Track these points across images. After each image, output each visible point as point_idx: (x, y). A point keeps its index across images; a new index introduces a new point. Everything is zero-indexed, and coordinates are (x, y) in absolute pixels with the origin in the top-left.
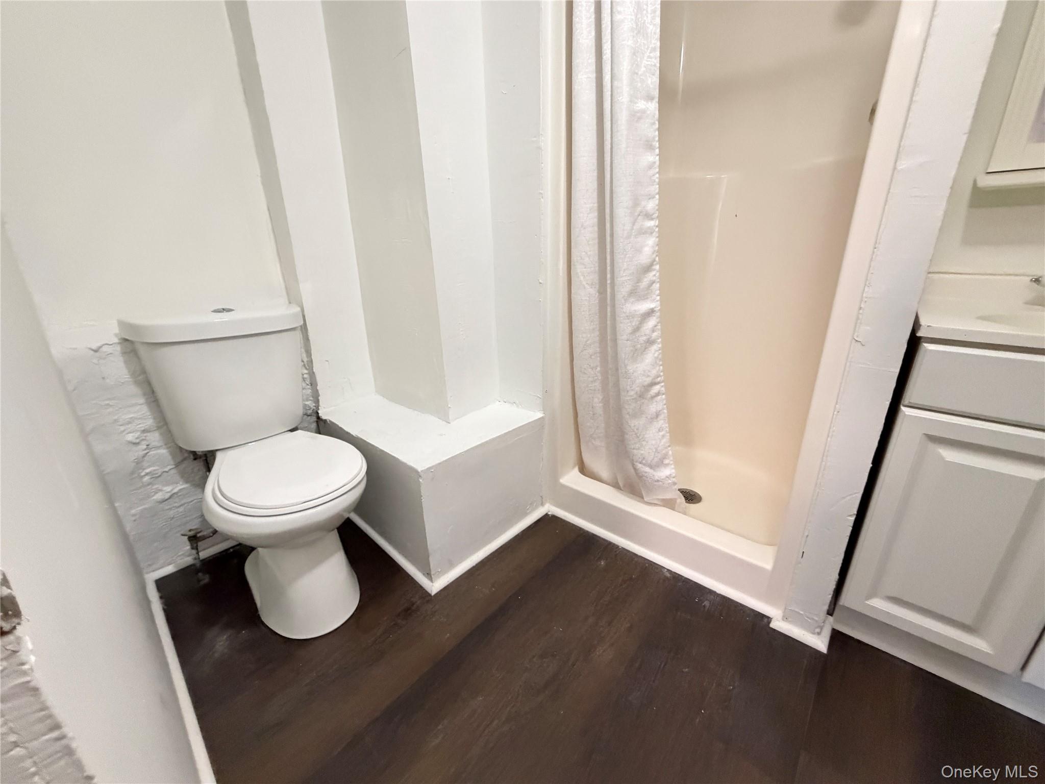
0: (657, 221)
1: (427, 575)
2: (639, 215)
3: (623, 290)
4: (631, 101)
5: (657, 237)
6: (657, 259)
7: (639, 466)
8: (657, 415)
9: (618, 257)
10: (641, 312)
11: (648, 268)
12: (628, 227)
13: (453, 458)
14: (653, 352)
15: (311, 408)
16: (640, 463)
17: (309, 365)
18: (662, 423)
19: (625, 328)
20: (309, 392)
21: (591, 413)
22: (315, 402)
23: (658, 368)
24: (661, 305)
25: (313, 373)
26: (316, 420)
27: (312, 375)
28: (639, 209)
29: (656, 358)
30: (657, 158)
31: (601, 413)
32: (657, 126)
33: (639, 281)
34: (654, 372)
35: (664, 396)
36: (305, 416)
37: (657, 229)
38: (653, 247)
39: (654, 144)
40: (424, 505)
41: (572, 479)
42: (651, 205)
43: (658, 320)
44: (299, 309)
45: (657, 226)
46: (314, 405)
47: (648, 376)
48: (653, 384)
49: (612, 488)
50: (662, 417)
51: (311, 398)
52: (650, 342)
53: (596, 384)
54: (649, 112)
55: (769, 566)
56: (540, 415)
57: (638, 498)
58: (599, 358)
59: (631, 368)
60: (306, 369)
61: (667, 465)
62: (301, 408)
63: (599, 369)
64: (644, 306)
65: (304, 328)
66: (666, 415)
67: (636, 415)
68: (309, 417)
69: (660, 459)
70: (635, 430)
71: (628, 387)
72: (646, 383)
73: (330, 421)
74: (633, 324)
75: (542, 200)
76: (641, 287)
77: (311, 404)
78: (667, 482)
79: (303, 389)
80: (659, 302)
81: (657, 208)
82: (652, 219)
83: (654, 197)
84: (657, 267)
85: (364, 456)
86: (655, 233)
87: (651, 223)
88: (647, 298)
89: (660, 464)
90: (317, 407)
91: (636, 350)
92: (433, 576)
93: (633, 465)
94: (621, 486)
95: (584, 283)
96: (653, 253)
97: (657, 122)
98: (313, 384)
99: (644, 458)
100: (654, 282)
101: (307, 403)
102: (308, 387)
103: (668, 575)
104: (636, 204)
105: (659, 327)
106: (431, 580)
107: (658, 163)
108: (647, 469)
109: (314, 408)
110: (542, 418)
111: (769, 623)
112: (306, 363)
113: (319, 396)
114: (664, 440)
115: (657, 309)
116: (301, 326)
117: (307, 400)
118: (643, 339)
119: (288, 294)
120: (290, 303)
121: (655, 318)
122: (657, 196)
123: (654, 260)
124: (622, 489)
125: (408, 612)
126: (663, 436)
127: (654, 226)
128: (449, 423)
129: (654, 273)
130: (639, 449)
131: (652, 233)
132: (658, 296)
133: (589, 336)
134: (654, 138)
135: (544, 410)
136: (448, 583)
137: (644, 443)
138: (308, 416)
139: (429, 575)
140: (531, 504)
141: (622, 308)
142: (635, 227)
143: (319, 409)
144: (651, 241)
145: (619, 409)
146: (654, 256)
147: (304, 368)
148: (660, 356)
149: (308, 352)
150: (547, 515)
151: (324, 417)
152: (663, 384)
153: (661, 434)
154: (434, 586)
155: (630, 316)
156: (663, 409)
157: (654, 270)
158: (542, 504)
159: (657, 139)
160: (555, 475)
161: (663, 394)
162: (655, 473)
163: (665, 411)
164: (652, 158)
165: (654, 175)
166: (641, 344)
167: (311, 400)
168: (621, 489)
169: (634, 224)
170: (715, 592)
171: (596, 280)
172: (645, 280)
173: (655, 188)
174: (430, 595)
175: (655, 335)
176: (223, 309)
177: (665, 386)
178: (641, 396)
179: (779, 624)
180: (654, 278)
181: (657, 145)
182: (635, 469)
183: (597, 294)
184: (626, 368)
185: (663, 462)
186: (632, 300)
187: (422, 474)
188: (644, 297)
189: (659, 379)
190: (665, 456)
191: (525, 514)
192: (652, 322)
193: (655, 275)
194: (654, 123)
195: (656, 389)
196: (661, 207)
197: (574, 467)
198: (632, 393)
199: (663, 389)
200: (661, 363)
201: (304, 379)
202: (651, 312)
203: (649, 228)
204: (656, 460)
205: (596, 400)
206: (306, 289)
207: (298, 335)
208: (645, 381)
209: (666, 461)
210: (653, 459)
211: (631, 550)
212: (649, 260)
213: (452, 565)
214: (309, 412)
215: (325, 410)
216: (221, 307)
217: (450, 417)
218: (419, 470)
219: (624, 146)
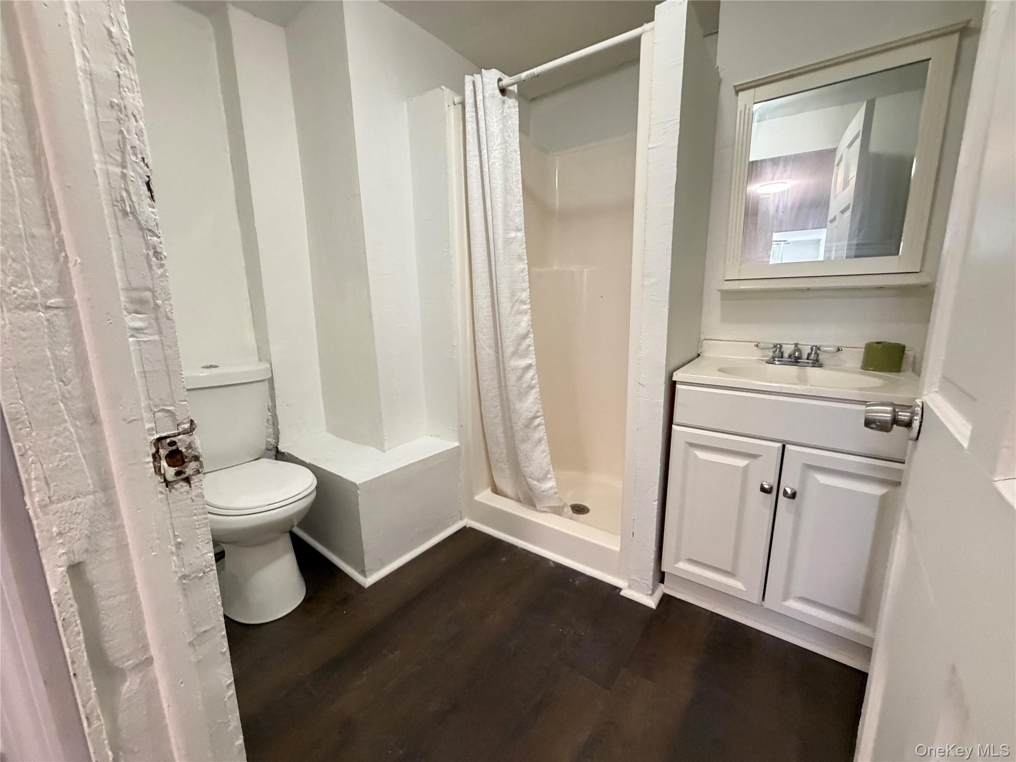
0: (530, 306)
1: (361, 572)
2: (516, 301)
3: (509, 350)
4: (505, 233)
5: (531, 316)
6: (531, 330)
7: (530, 480)
8: (540, 440)
9: (504, 329)
10: (522, 367)
11: (525, 336)
12: (509, 309)
13: (384, 475)
14: (534, 395)
15: (271, 444)
16: (530, 478)
17: (273, 409)
18: (544, 446)
19: (512, 377)
20: (271, 430)
21: (496, 441)
22: (275, 439)
23: (537, 406)
24: (536, 361)
25: (276, 414)
26: (275, 454)
27: (275, 417)
28: (516, 298)
29: (536, 398)
30: (527, 266)
31: (503, 441)
32: (525, 246)
33: (519, 345)
34: (535, 409)
35: (544, 426)
36: (267, 451)
37: (530, 311)
38: (527, 322)
39: (523, 257)
40: (361, 513)
41: (485, 496)
42: (525, 295)
43: (535, 372)
44: (268, 365)
45: (530, 309)
46: (274, 441)
47: (531, 412)
48: (535, 417)
49: (514, 502)
50: (542, 442)
51: (272, 436)
52: (531, 387)
53: (498, 419)
54: (518, 238)
55: (618, 549)
56: (457, 444)
57: (533, 508)
58: (498, 400)
59: (517, 406)
60: (271, 412)
61: (550, 479)
62: (265, 443)
63: (499, 408)
64: (524, 363)
65: (271, 380)
66: (546, 440)
67: (523, 441)
68: (270, 452)
69: (544, 474)
70: (525, 452)
71: (517, 420)
72: (529, 417)
73: (288, 453)
74: (517, 375)
75: (453, 290)
76: (521, 349)
77: (272, 441)
78: (550, 492)
79: (267, 428)
80: (535, 359)
81: (529, 297)
82: (526, 304)
83: (526, 290)
84: (532, 335)
85: (315, 475)
86: (528, 314)
87: (526, 307)
88: (526, 357)
89: (544, 479)
90: (277, 444)
91: (520, 393)
92: (367, 573)
93: (525, 479)
94: (522, 499)
95: (484, 346)
96: (528, 326)
97: (525, 244)
98: (275, 423)
99: (532, 474)
100: (530, 346)
101: (269, 440)
102: (270, 426)
103: (552, 565)
104: (513, 294)
105: (536, 376)
106: (365, 577)
107: (527, 269)
108: (535, 483)
109: (275, 444)
110: (459, 446)
111: (620, 592)
112: (270, 407)
113: (279, 433)
114: (546, 459)
115: (534, 364)
116: (268, 379)
117: (269, 437)
118: (525, 385)
119: (259, 353)
120: (260, 360)
121: (533, 370)
122: (528, 289)
123: (529, 331)
124: (522, 501)
125: (346, 600)
126: (545, 456)
127: (527, 309)
128: (385, 452)
129: (530, 340)
130: (528, 467)
131: (526, 313)
132: (533, 355)
133: (490, 383)
134: (523, 253)
135: (460, 441)
136: (379, 579)
137: (532, 462)
138: (269, 450)
139: (363, 573)
140: (451, 518)
141: (508, 364)
142: (514, 310)
143: (278, 444)
144: (526, 319)
145: (513, 436)
146: (529, 328)
147: (268, 411)
148: (539, 397)
149: (273, 398)
150: (465, 527)
151: (283, 451)
152: (542, 417)
153: (544, 454)
154: (368, 581)
155: (515, 369)
156: (544, 436)
157: (530, 337)
158: (461, 519)
159: (525, 254)
160: (471, 494)
161: (543, 425)
162: (541, 485)
163: (546, 437)
164: (524, 265)
165: (525, 276)
166: (524, 388)
167: (272, 437)
168: (522, 503)
169: (513, 307)
170: (585, 574)
171: (493, 344)
172: (524, 344)
173: (526, 285)
174: (364, 588)
175: (533, 382)
176: (211, 366)
177: (544, 419)
178: (527, 426)
179: (626, 593)
180: (530, 343)
181: (526, 257)
182: (527, 483)
183: (494, 354)
184: (514, 406)
185: (546, 476)
186: (515, 358)
187: (359, 486)
188: (524, 355)
189: (539, 414)
190: (548, 472)
191: (446, 526)
192: (531, 373)
193: (531, 341)
194: (522, 245)
195: (538, 421)
196: (531, 296)
197: (488, 487)
198: (520, 424)
199: (543, 421)
200: (540, 402)
201: (268, 420)
202: (529, 367)
203: (523, 310)
204: (541, 475)
205: (499, 432)
206: (275, 350)
207: (266, 384)
208: (529, 415)
209: (549, 476)
210: (539, 474)
211: (528, 549)
212: (525, 331)
213: (383, 565)
214: (271, 447)
215: (283, 445)
216: (209, 364)
217: (386, 447)
218: (358, 483)
219: (502, 259)
